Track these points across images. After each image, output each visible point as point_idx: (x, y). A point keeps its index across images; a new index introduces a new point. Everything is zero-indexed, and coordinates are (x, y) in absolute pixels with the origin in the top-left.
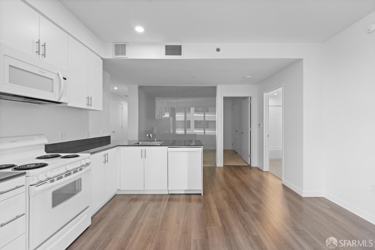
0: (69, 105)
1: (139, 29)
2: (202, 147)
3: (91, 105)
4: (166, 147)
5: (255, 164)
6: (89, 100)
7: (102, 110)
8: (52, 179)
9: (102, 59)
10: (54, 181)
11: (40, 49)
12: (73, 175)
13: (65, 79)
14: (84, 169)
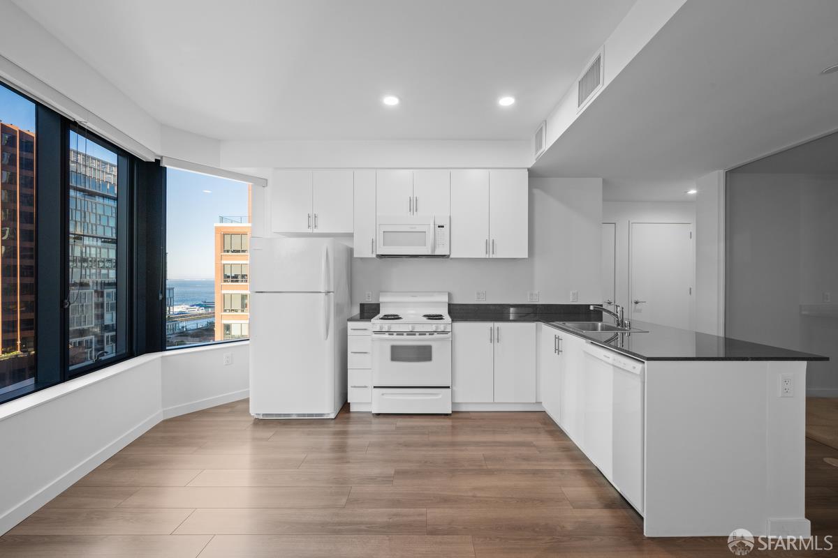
0: (452, 256)
3: (494, 253)
6: (490, 245)
7: (527, 257)
8: (391, 333)
9: (529, 170)
10: (393, 334)
11: (413, 206)
12: (417, 337)
13: (443, 227)
14: (436, 335)
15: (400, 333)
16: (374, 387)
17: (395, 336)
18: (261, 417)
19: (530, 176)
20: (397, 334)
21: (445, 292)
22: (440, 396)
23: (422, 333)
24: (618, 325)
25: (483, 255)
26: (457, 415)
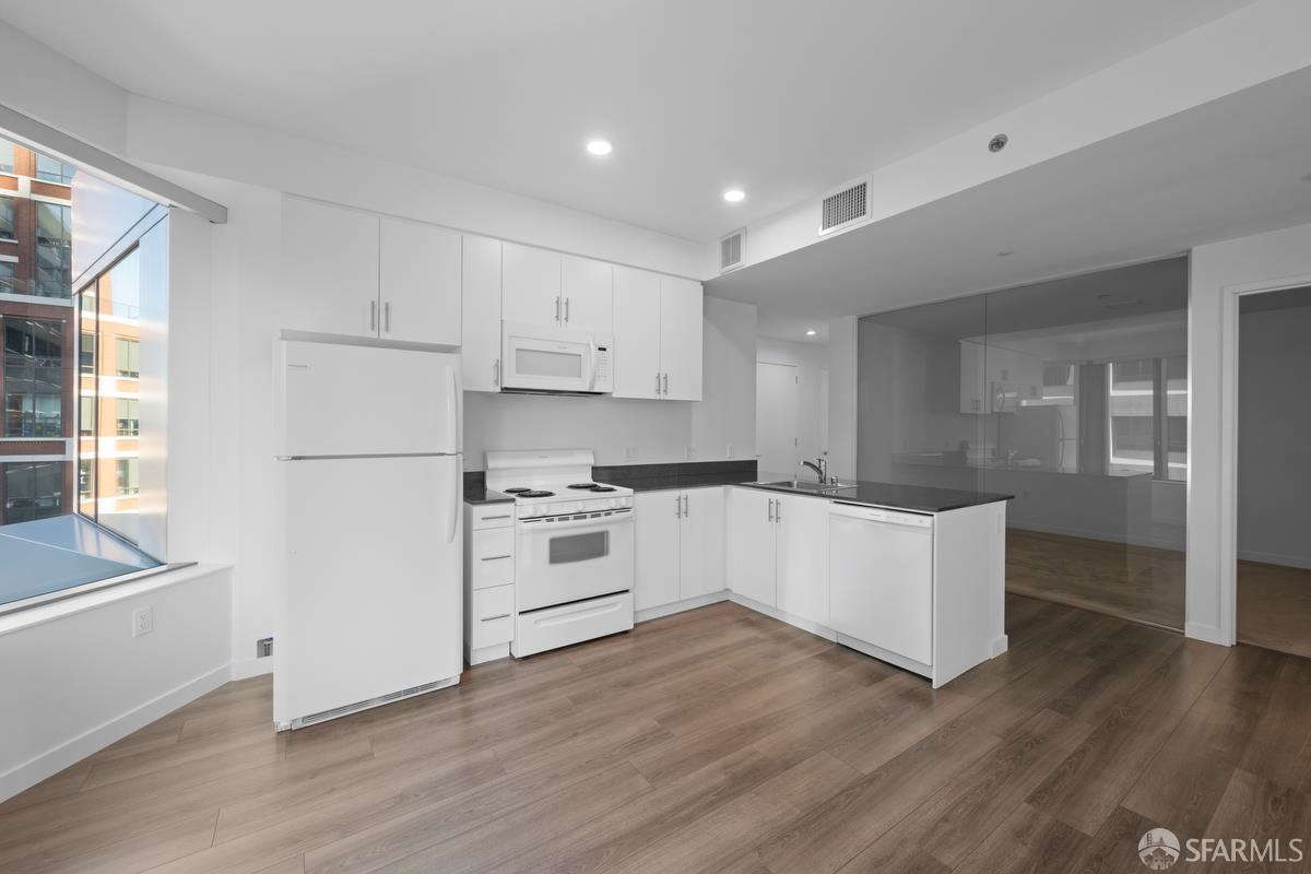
0: (614, 395)
1: (734, 196)
3: (665, 391)
6: (662, 381)
7: (701, 399)
8: (550, 518)
9: (703, 283)
10: (552, 520)
11: (562, 310)
12: (589, 520)
13: (604, 349)
14: (615, 516)
15: (563, 517)
16: (520, 613)
17: (556, 523)
18: (300, 725)
19: (705, 294)
20: (560, 520)
21: (590, 449)
22: (619, 606)
23: (596, 514)
24: (821, 482)
25: (652, 395)
26: (640, 629)
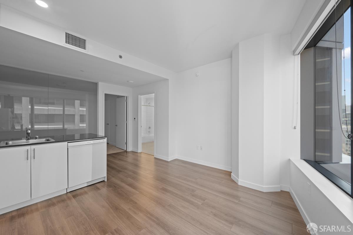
2: (106, 138)
4: (66, 143)
5: (130, 149)
